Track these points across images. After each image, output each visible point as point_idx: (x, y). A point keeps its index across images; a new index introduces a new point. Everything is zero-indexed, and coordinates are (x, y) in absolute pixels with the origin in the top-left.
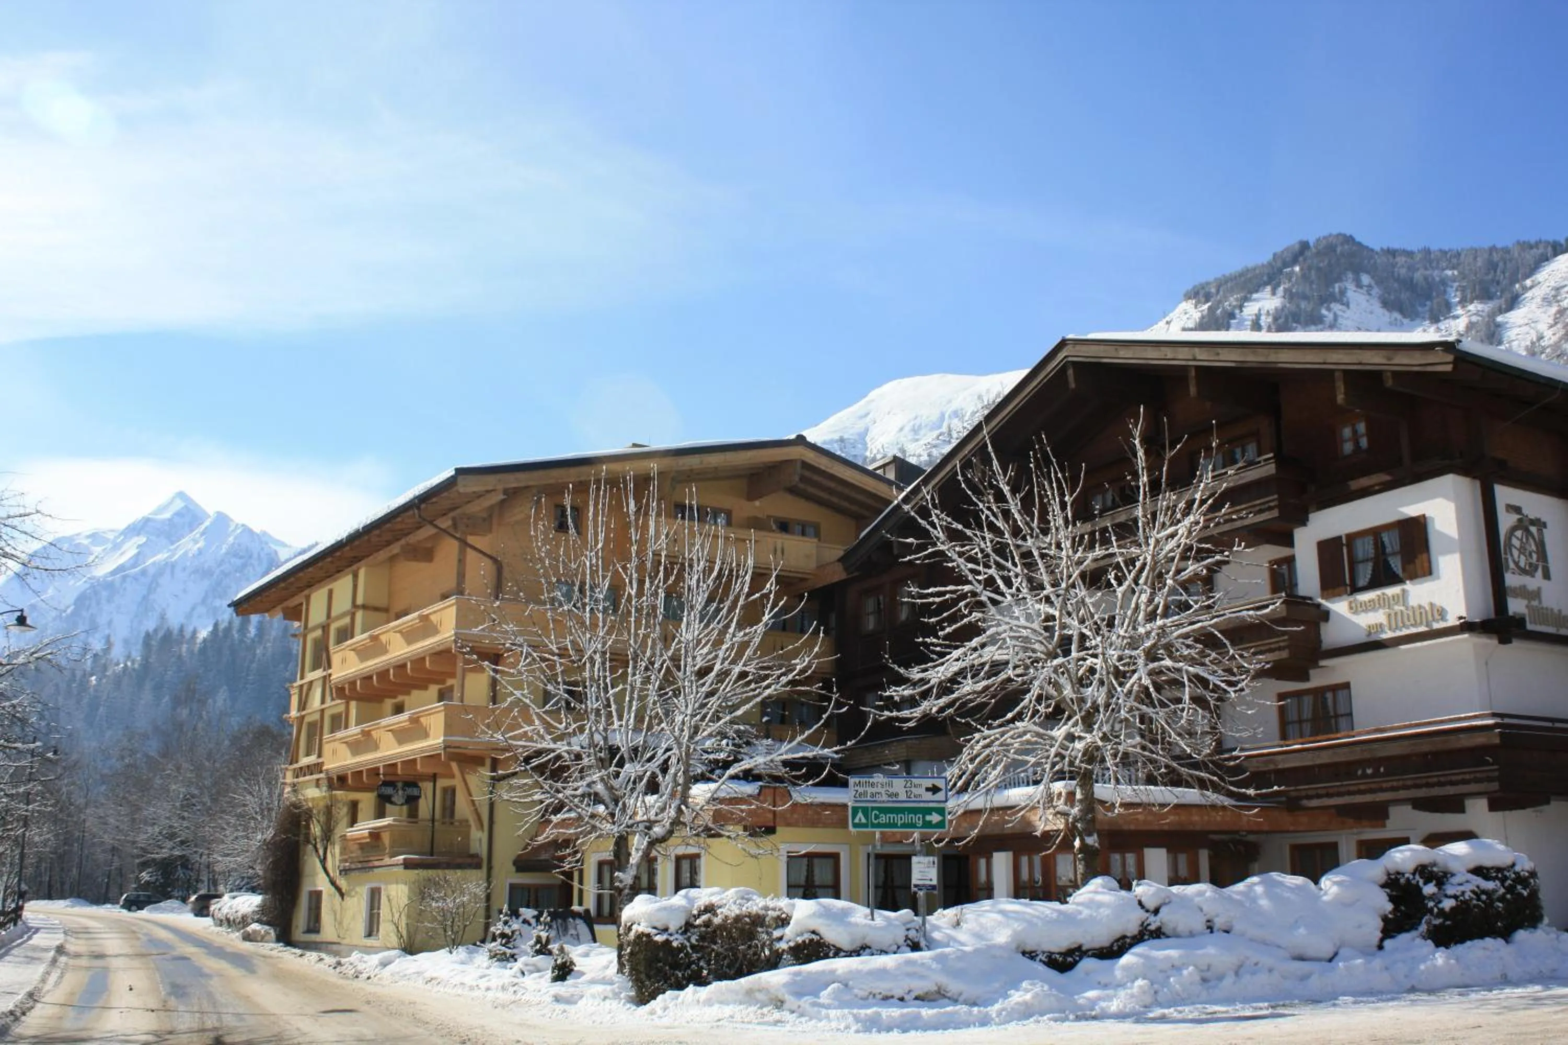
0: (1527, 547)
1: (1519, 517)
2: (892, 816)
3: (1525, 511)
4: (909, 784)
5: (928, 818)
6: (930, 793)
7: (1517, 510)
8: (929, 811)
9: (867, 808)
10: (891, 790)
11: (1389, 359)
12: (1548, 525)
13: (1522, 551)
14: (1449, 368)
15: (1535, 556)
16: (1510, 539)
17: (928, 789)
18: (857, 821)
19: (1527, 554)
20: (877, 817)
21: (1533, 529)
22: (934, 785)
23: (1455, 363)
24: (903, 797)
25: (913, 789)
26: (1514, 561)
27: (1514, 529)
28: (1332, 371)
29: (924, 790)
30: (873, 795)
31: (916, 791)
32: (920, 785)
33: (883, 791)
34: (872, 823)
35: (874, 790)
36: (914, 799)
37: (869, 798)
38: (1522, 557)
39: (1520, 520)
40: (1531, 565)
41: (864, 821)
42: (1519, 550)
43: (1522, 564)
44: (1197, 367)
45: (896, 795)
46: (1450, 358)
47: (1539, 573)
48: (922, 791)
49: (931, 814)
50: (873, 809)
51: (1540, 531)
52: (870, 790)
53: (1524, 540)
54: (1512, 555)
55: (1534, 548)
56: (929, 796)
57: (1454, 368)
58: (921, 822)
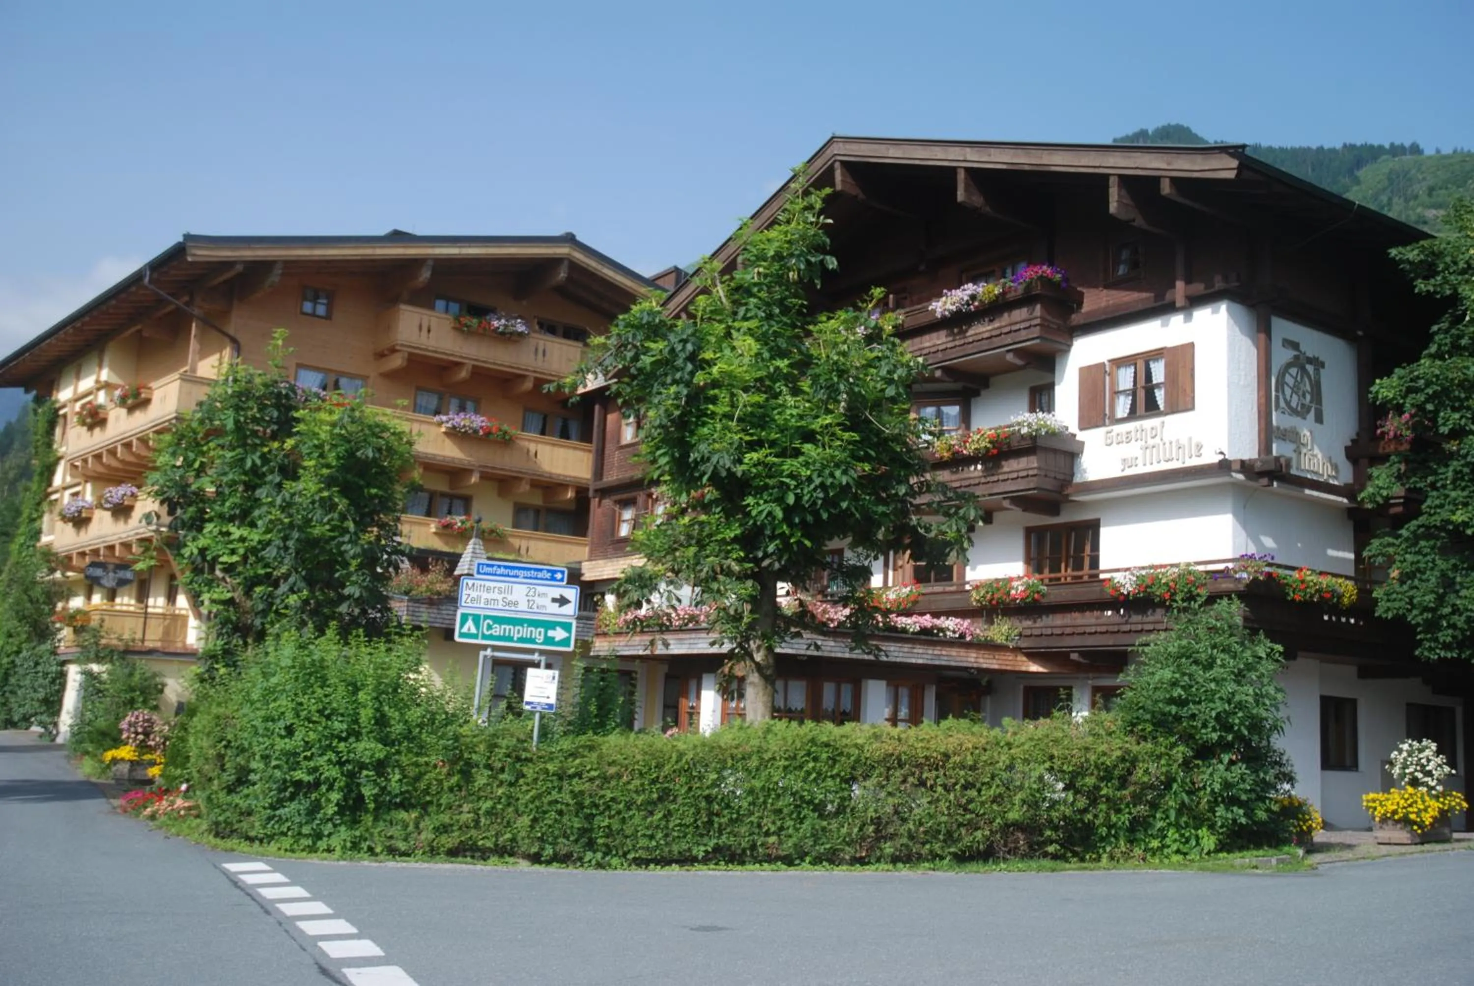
0: (1302, 386)
1: (1296, 353)
2: (507, 627)
3: (1303, 348)
4: (531, 593)
5: (551, 633)
6: (557, 605)
7: (1295, 346)
8: (552, 625)
9: (479, 616)
10: (510, 598)
11: (1169, 164)
12: (1326, 365)
13: (1295, 389)
14: (1231, 175)
15: (1308, 397)
16: (1284, 376)
17: (554, 600)
18: (465, 630)
19: (1301, 393)
20: (490, 627)
21: (1310, 368)
22: (562, 596)
23: (1240, 169)
24: (523, 606)
25: (536, 598)
26: (1285, 399)
27: (1289, 365)
28: (1106, 176)
29: (550, 599)
30: (487, 601)
31: (539, 601)
32: (545, 595)
33: (500, 597)
34: (483, 634)
35: (490, 596)
36: (535, 610)
37: (482, 605)
38: (1295, 397)
39: (1296, 358)
40: (1303, 405)
41: (473, 630)
42: (1292, 389)
43: (1294, 404)
44: (967, 169)
45: (516, 604)
46: (1234, 163)
47: (1311, 416)
48: (547, 602)
49: (554, 629)
50: (486, 617)
51: (1317, 371)
52: (485, 595)
53: (1299, 378)
54: (1283, 392)
55: (1308, 388)
56: (555, 608)
57: (1237, 175)
58: (542, 637)
